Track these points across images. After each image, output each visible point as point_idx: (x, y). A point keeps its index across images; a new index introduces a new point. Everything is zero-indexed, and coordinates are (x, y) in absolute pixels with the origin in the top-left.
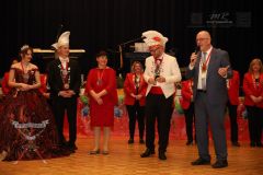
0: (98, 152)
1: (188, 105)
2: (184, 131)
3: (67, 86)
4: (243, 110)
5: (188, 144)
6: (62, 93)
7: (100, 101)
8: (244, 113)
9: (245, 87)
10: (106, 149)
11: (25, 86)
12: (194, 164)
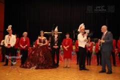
0: (66, 67)
1: (97, 52)
2: (96, 60)
3: (56, 44)
4: (117, 53)
5: (98, 65)
6: (54, 47)
7: (67, 50)
8: (118, 55)
9: (118, 45)
10: (69, 66)
11: (42, 44)
12: (100, 72)
